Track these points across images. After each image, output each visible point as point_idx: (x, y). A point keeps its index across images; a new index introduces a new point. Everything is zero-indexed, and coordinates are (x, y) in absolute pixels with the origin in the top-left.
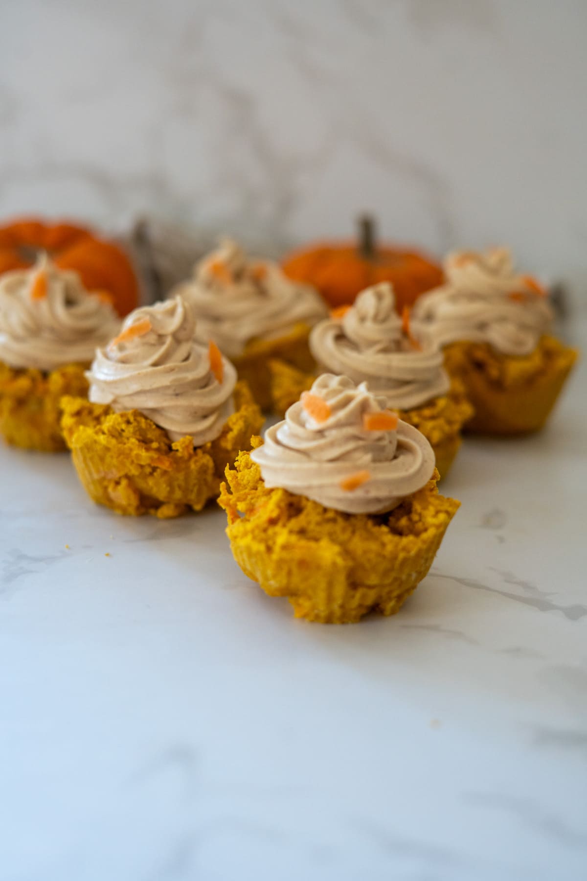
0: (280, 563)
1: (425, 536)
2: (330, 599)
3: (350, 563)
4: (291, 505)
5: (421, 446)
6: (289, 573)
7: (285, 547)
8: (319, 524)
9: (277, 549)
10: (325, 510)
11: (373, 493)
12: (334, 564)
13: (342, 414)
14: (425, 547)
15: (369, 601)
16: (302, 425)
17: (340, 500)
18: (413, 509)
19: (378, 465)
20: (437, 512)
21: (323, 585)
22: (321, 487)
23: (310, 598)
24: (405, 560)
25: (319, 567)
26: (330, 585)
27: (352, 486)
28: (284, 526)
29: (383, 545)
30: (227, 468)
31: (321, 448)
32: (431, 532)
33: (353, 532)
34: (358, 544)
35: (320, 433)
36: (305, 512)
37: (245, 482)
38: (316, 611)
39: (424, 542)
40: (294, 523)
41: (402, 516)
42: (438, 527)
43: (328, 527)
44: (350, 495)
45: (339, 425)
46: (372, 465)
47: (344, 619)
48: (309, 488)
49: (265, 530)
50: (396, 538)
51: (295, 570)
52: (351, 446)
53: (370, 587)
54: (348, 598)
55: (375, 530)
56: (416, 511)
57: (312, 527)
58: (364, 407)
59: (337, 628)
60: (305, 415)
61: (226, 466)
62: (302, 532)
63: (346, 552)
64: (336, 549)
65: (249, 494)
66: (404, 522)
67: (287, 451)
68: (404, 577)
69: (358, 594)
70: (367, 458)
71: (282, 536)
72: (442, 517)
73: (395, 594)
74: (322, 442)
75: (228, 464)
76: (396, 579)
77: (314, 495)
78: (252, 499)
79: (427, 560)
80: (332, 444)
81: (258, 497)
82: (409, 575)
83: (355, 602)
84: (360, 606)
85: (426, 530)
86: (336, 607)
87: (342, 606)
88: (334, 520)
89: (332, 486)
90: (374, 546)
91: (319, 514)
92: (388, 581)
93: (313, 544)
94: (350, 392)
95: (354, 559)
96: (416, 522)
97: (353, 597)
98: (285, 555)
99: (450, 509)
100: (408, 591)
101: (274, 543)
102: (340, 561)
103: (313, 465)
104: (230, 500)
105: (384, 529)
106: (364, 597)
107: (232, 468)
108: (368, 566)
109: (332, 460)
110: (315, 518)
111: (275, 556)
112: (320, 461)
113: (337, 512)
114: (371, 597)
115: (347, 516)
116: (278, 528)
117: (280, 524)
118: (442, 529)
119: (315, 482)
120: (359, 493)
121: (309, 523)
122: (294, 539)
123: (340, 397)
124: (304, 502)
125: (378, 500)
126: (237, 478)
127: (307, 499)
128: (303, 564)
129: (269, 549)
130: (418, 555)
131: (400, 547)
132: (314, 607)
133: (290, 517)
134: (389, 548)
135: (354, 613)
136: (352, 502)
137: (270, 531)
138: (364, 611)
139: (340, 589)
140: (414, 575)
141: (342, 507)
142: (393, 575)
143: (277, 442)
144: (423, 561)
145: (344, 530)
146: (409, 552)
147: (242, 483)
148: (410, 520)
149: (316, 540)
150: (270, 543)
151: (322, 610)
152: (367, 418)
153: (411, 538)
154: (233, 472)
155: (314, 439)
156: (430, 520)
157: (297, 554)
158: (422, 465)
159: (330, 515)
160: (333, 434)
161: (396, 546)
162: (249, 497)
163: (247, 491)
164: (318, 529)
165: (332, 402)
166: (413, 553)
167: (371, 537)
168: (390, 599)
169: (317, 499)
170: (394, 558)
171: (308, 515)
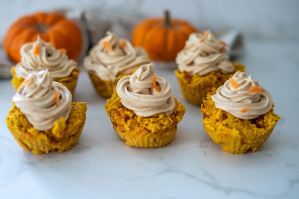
0: (219, 134)
1: (268, 128)
2: (235, 147)
3: (242, 137)
4: (224, 115)
5: (268, 97)
6: (222, 138)
7: (221, 130)
8: (232, 123)
9: (218, 130)
10: (235, 118)
11: (251, 114)
12: (237, 137)
13: (242, 87)
14: (267, 132)
15: (248, 148)
16: (229, 89)
17: (240, 115)
18: (264, 118)
19: (254, 104)
20: (273, 120)
21: (233, 143)
22: (234, 111)
23: (228, 146)
24: (260, 136)
25: (232, 137)
26: (235, 143)
27: (244, 111)
28: (221, 122)
29: (253, 131)
30: (203, 99)
31: (235, 98)
32: (270, 127)
33: (244, 126)
34: (245, 131)
35: (235, 92)
36: (228, 118)
37: (209, 104)
38: (230, 150)
39: (267, 130)
40: (225, 122)
41: (261, 121)
42: (272, 126)
43: (235, 124)
44: (244, 114)
45: (241, 90)
46: (252, 104)
47: (239, 153)
48: (230, 111)
49: (215, 123)
50: (258, 129)
51: (224, 137)
52: (245, 97)
53: (248, 144)
54: (240, 147)
55: (251, 125)
56: (265, 119)
57: (230, 123)
58: (250, 84)
59: (236, 155)
60: (230, 85)
61: (203, 98)
62: (227, 125)
63: (241, 133)
64: (238, 132)
65: (210, 109)
66: (261, 123)
67: (224, 98)
68: (260, 141)
69: (244, 146)
70: (250, 102)
71: (220, 126)
72: (274, 122)
73: (256, 146)
74: (235, 95)
75: (204, 98)
76: (257, 142)
77: (231, 113)
78: (211, 111)
79: (268, 135)
80: (239, 96)
81: (213, 110)
82: (262, 140)
83: (243, 148)
84: (245, 149)
85: (268, 126)
86: (237, 149)
87: (239, 149)
88: (238, 122)
89: (238, 111)
90: (250, 131)
91: (232, 119)
92: (254, 142)
93: (230, 130)
94: (246, 79)
95: (243, 135)
96: (265, 123)
97: (242, 147)
98: (221, 132)
99: (277, 120)
100: (261, 145)
101: (218, 128)
102: (238, 136)
103: (232, 104)
104: (204, 110)
105: (254, 125)
106: (246, 147)
107: (205, 99)
108: (248, 138)
109: (238, 102)
110: (231, 120)
111: (217, 132)
112: (234, 102)
113: (239, 119)
114: (248, 147)
115: (242, 120)
116: (219, 123)
117: (220, 122)
118: (273, 126)
119: (232, 109)
120: (247, 113)
121: (229, 122)
122: (224, 127)
123: (242, 81)
124: (228, 115)
125: (253, 115)
126: (207, 102)
127: (229, 114)
128: (226, 136)
129: (216, 129)
130: (265, 134)
131: (259, 132)
132: (229, 149)
133: (223, 119)
134: (255, 132)
135: (242, 151)
136: (244, 116)
137: (216, 124)
138: (246, 151)
139: (238, 144)
140: (263, 140)
141: (241, 117)
142: (256, 140)
143: (221, 94)
144: (266, 136)
145: (241, 125)
146: (262, 134)
147: (208, 104)
148: (263, 122)
149: (231, 128)
150: (216, 128)
151: (232, 150)
152: (251, 88)
153: (263, 129)
154: (205, 100)
155: (233, 94)
156: (270, 123)
157: (225, 132)
158: (269, 104)
159: (237, 120)
160: (239, 93)
161: (258, 131)
162: (210, 110)
163: (210, 107)
164: (232, 124)
165: (239, 82)
166: (263, 134)
167: (250, 128)
168: (255, 147)
169: (233, 114)
170: (257, 135)
171: (229, 119)
